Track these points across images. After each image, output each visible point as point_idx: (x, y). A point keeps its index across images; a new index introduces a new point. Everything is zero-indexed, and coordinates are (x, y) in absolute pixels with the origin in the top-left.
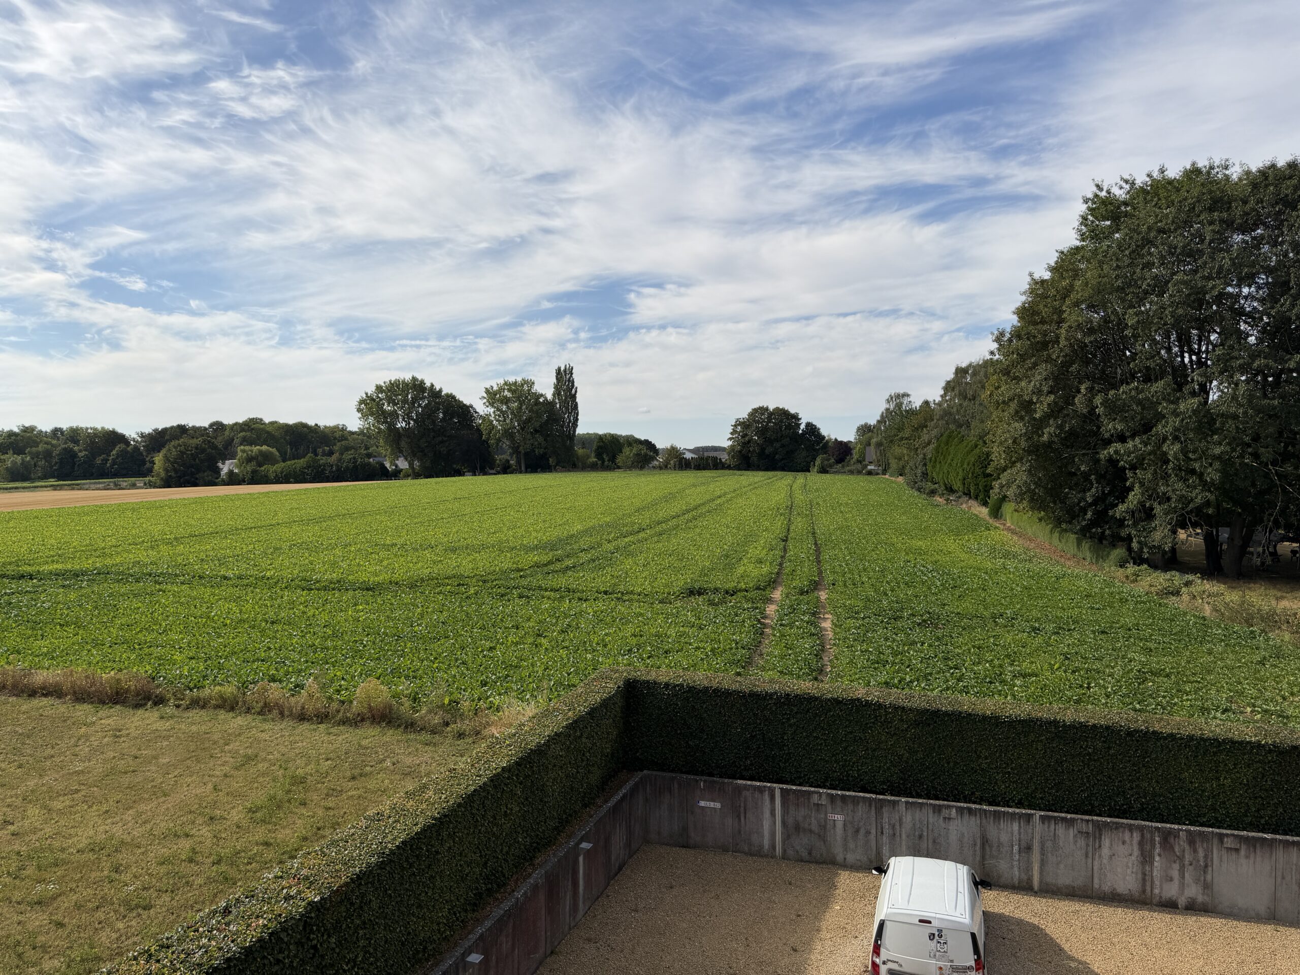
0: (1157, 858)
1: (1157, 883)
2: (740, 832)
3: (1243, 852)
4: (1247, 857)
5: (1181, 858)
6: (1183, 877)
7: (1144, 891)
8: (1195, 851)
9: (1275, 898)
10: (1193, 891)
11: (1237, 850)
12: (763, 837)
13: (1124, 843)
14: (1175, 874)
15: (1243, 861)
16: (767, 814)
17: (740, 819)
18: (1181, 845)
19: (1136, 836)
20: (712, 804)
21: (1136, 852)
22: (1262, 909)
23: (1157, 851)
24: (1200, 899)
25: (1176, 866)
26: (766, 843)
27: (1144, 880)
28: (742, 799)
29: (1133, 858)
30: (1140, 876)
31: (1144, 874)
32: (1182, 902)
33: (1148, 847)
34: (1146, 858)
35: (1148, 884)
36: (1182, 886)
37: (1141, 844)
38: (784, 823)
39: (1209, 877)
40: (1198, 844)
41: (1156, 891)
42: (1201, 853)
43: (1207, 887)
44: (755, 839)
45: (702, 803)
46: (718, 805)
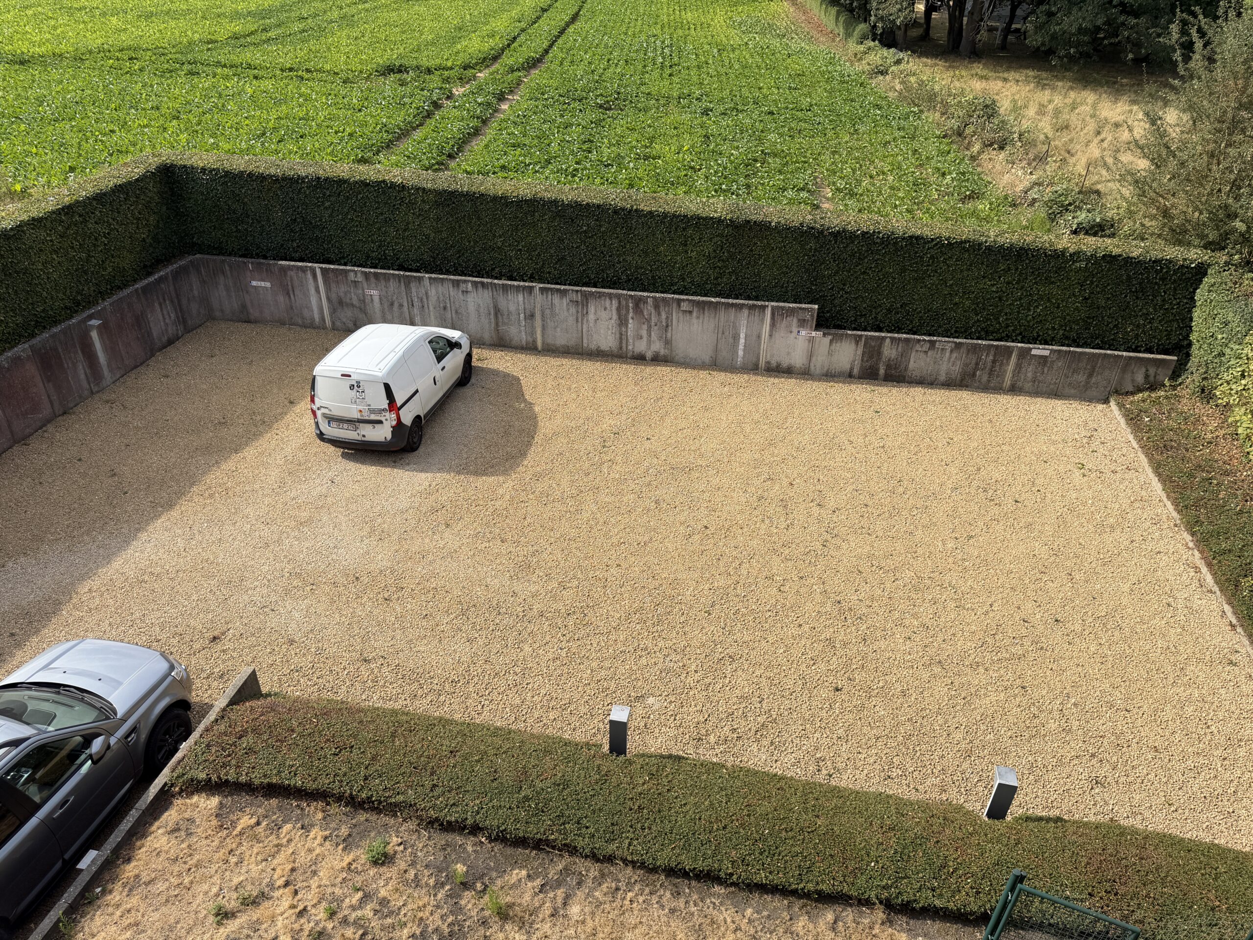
0: (631, 321)
1: (631, 341)
2: (292, 308)
3: (695, 314)
4: (698, 318)
5: (649, 321)
6: (650, 336)
7: (621, 348)
8: (659, 314)
9: (716, 350)
10: (657, 346)
11: (690, 312)
12: (312, 311)
13: (605, 309)
14: (644, 333)
15: (695, 321)
16: (312, 291)
17: (290, 297)
18: (648, 309)
19: (615, 303)
20: (263, 284)
21: (615, 317)
22: (707, 358)
23: (631, 315)
24: (662, 352)
25: (645, 327)
26: (317, 317)
27: (621, 338)
28: (288, 279)
29: (613, 321)
30: (618, 336)
31: (621, 334)
32: (649, 355)
33: (623, 312)
34: (622, 322)
35: (624, 342)
36: (649, 342)
37: (619, 309)
38: (328, 298)
39: (669, 335)
40: (662, 308)
41: (630, 347)
42: (664, 316)
43: (668, 342)
44: (306, 313)
45: (254, 283)
46: (268, 285)
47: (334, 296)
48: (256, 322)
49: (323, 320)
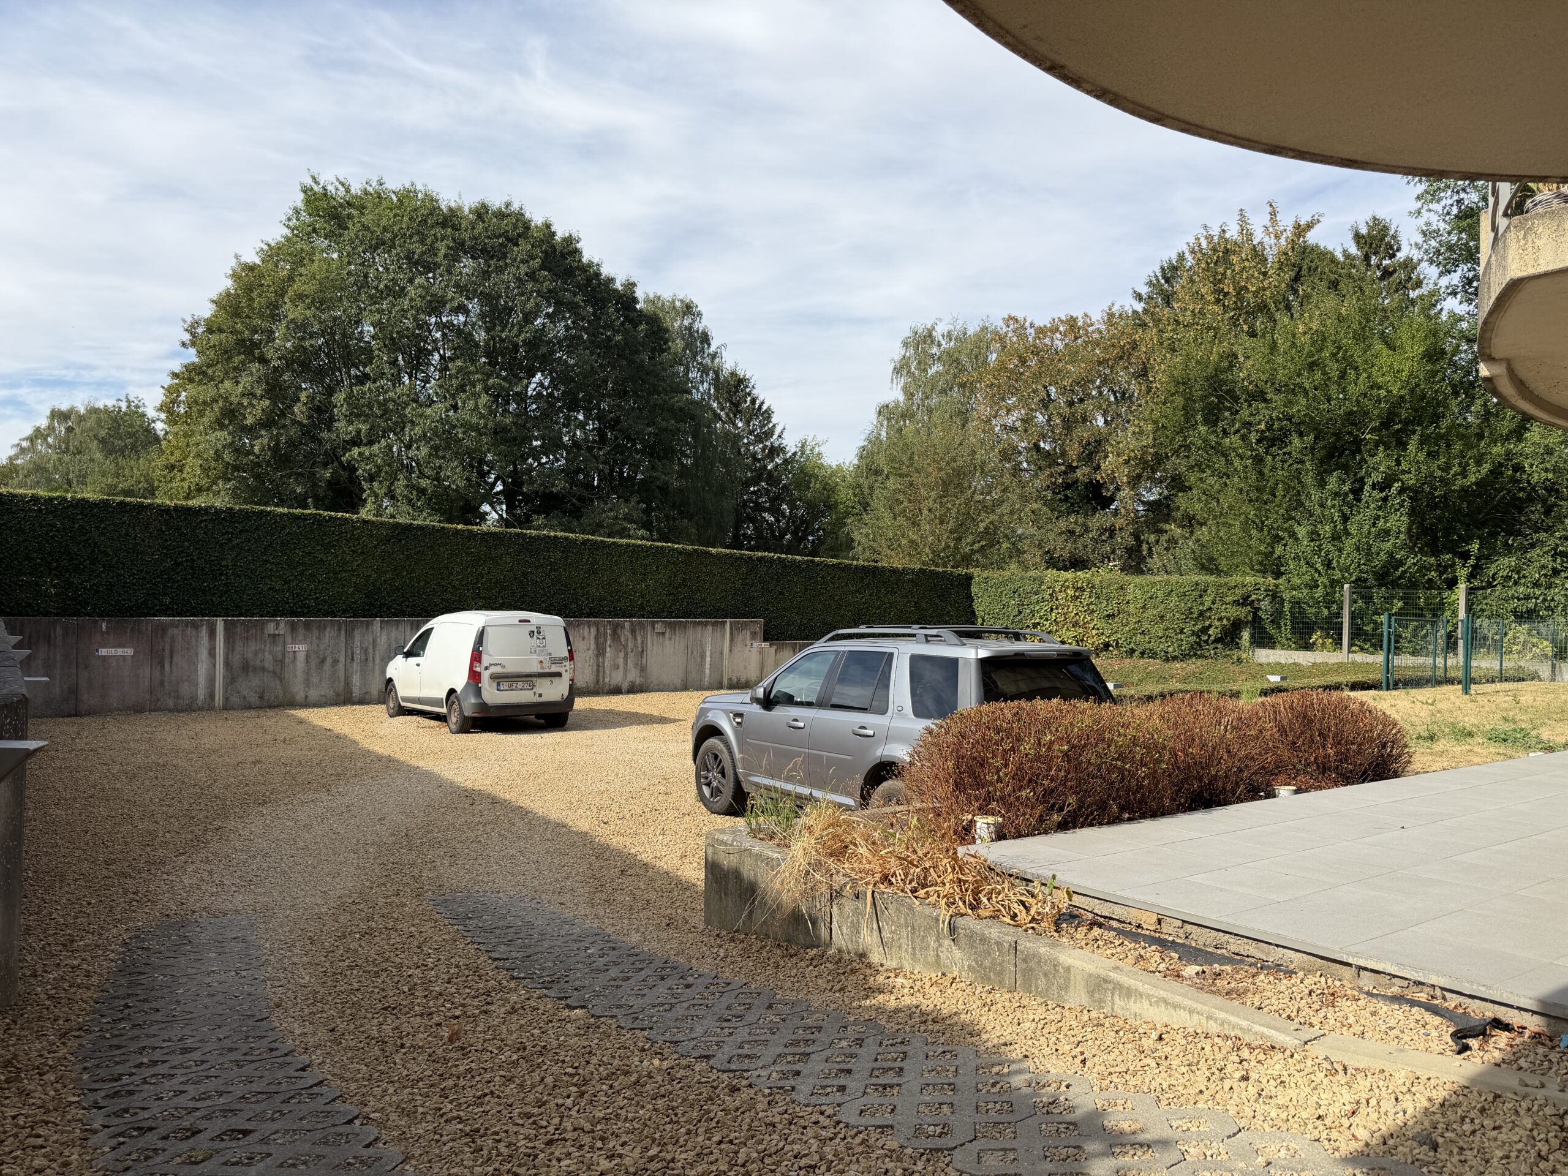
0: (608, 650)
1: (608, 672)
2: (162, 683)
3: (667, 635)
4: (670, 639)
5: (625, 647)
6: (626, 664)
7: (598, 682)
8: (635, 639)
9: (687, 672)
10: (633, 676)
11: (663, 634)
12: (196, 685)
13: (583, 639)
14: (621, 661)
15: (667, 642)
16: (203, 655)
17: (163, 667)
18: (625, 634)
19: (593, 630)
20: (119, 651)
21: (593, 646)
22: (678, 682)
23: (609, 642)
24: (638, 681)
25: (622, 655)
26: (201, 693)
27: (598, 671)
28: (167, 640)
29: (591, 652)
30: (595, 668)
31: (598, 666)
32: (625, 686)
33: (601, 640)
34: (600, 652)
35: (601, 674)
36: (626, 671)
37: (597, 638)
38: (227, 663)
39: (644, 660)
40: (638, 632)
41: (607, 680)
42: (639, 641)
43: (643, 669)
44: (185, 690)
45: (103, 652)
46: (130, 651)
47: (236, 659)
48: (90, 713)
49: (211, 695)
